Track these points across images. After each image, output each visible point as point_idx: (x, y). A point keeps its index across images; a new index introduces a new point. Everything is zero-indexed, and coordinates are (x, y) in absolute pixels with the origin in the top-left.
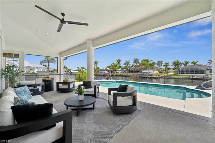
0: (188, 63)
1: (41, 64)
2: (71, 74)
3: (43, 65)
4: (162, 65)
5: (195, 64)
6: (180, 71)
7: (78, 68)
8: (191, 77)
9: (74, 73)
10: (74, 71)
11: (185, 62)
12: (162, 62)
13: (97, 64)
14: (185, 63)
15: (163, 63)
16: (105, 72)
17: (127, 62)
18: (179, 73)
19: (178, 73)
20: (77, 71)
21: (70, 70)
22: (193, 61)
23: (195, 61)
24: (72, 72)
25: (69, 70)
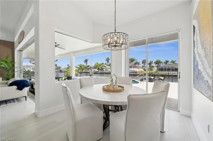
0: (168, 62)
1: (30, 63)
2: (61, 71)
3: (32, 63)
5: (173, 63)
6: (159, 69)
7: (68, 65)
8: (168, 74)
9: (64, 71)
10: (65, 68)
11: (166, 61)
13: (87, 62)
16: (94, 70)
18: (159, 71)
20: (67, 68)
21: (60, 68)
22: (172, 60)
23: (174, 61)
24: (61, 69)
25: (58, 67)
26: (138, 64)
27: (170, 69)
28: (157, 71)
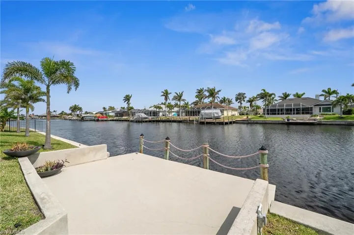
0: (288, 95)
4: (244, 101)
5: (299, 97)
6: (268, 110)
7: (104, 108)
8: (286, 121)
11: (283, 94)
12: (245, 95)
13: (129, 100)
14: (283, 96)
15: (246, 97)
16: (139, 116)
17: (179, 94)
18: (268, 114)
19: (264, 114)
22: (297, 93)
26: (230, 102)
27: (291, 110)
28: (263, 115)
